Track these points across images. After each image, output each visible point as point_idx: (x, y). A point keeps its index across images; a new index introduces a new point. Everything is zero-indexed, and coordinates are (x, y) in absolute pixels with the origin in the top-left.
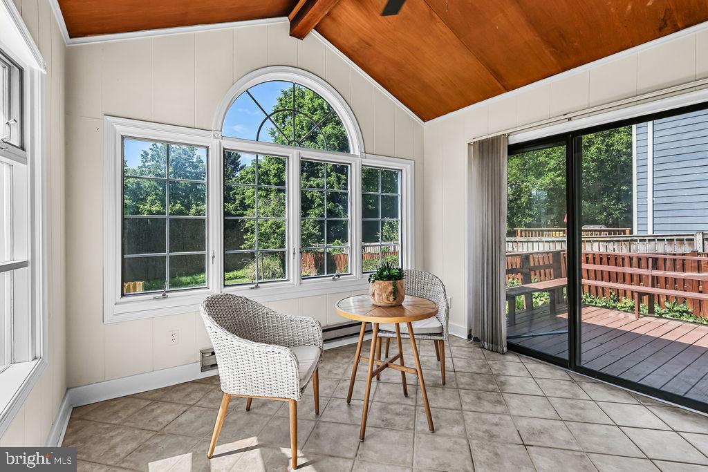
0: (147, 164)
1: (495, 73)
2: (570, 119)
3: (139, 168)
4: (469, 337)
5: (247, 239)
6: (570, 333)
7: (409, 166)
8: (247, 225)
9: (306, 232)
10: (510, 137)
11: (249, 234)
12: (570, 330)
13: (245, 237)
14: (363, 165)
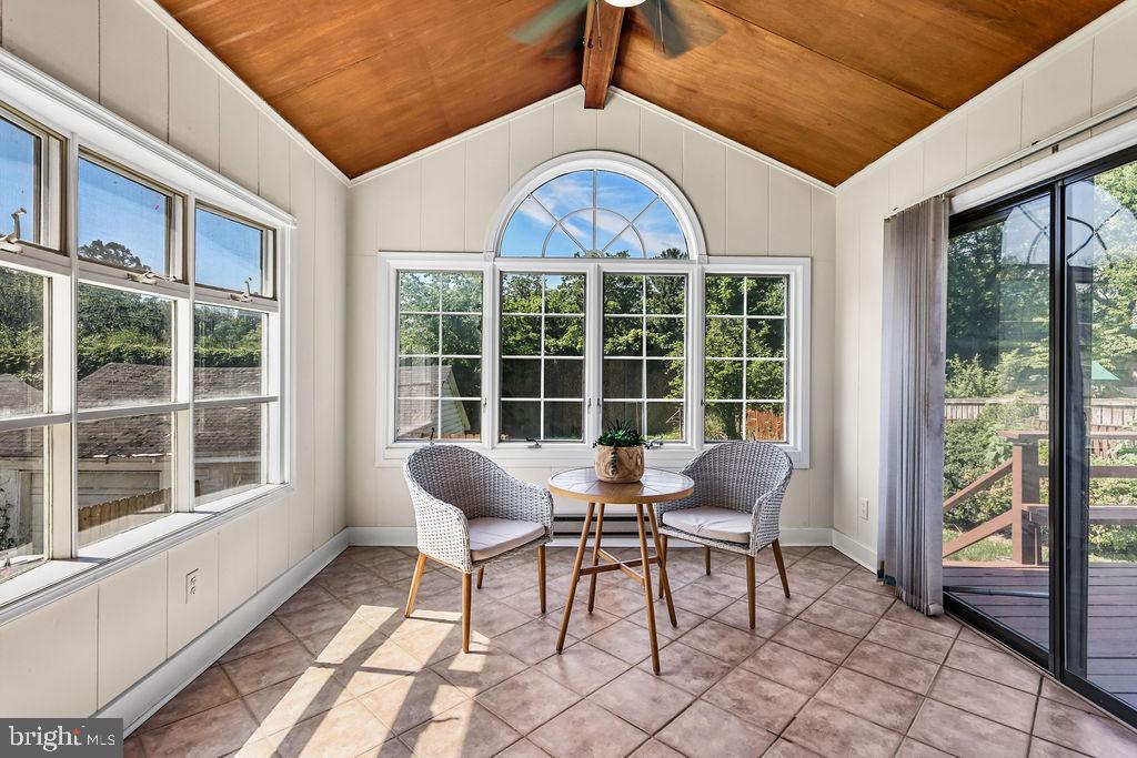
0: (567, 283)
1: (907, 87)
2: (1055, 148)
3: (559, 288)
4: (881, 574)
5: (673, 388)
6: (1052, 597)
7: (799, 269)
8: (673, 366)
9: (765, 379)
10: (954, 200)
11: (677, 379)
12: (1052, 591)
13: (670, 383)
14: (707, 275)
